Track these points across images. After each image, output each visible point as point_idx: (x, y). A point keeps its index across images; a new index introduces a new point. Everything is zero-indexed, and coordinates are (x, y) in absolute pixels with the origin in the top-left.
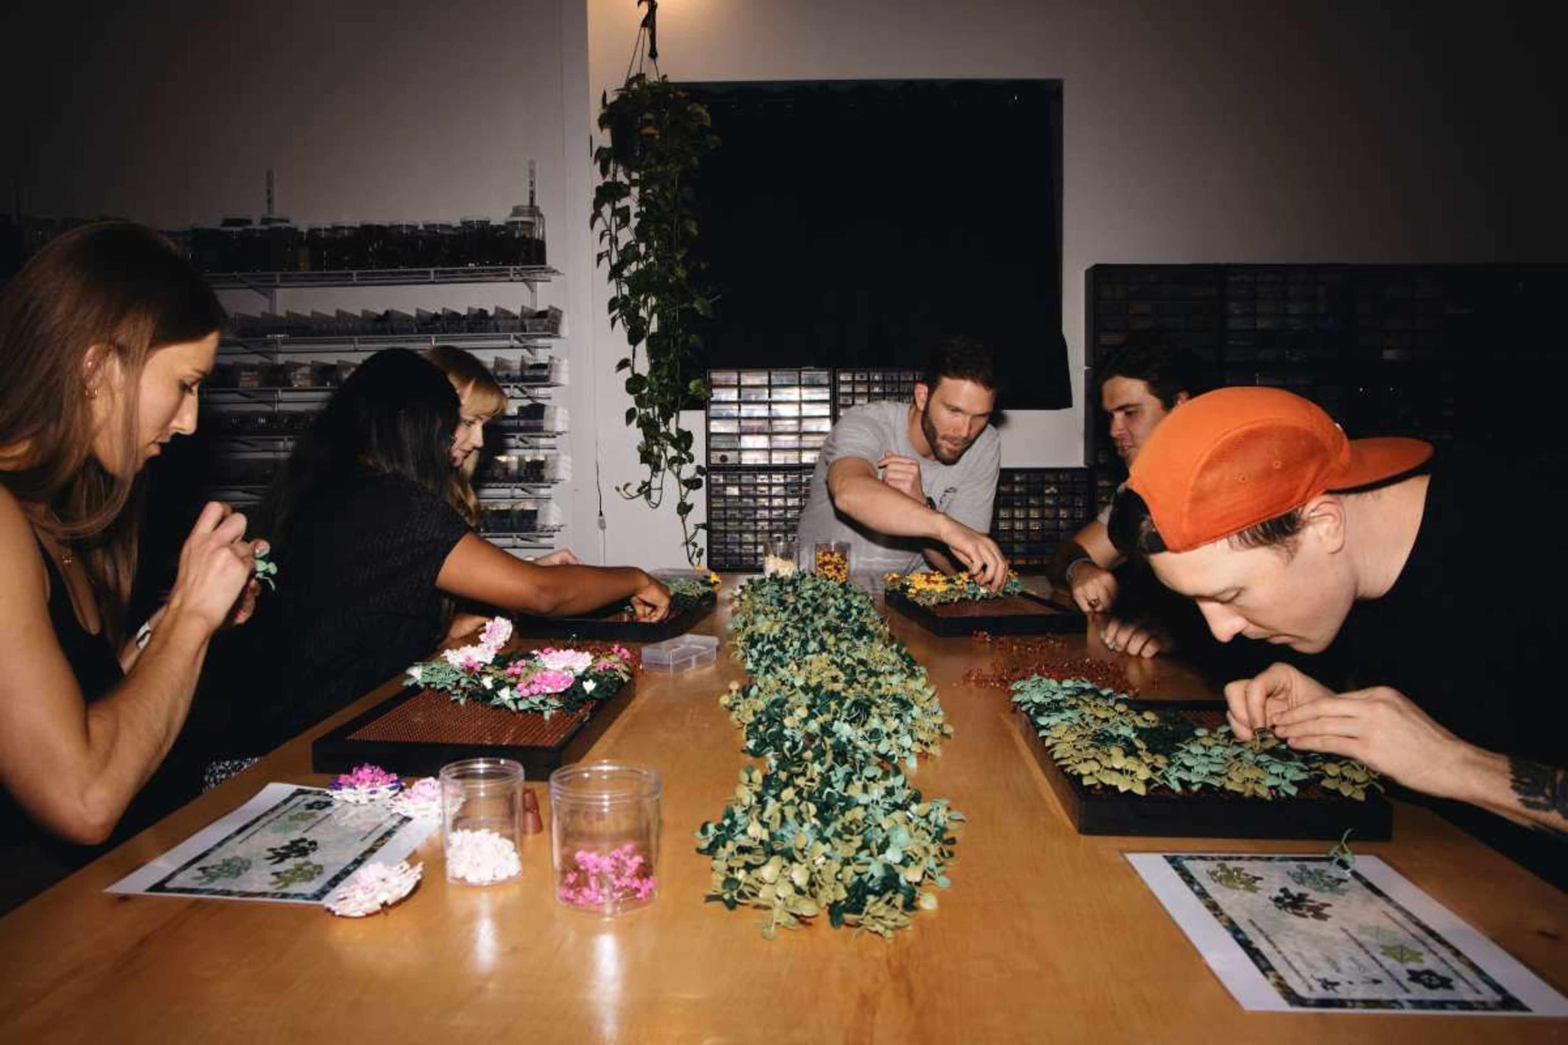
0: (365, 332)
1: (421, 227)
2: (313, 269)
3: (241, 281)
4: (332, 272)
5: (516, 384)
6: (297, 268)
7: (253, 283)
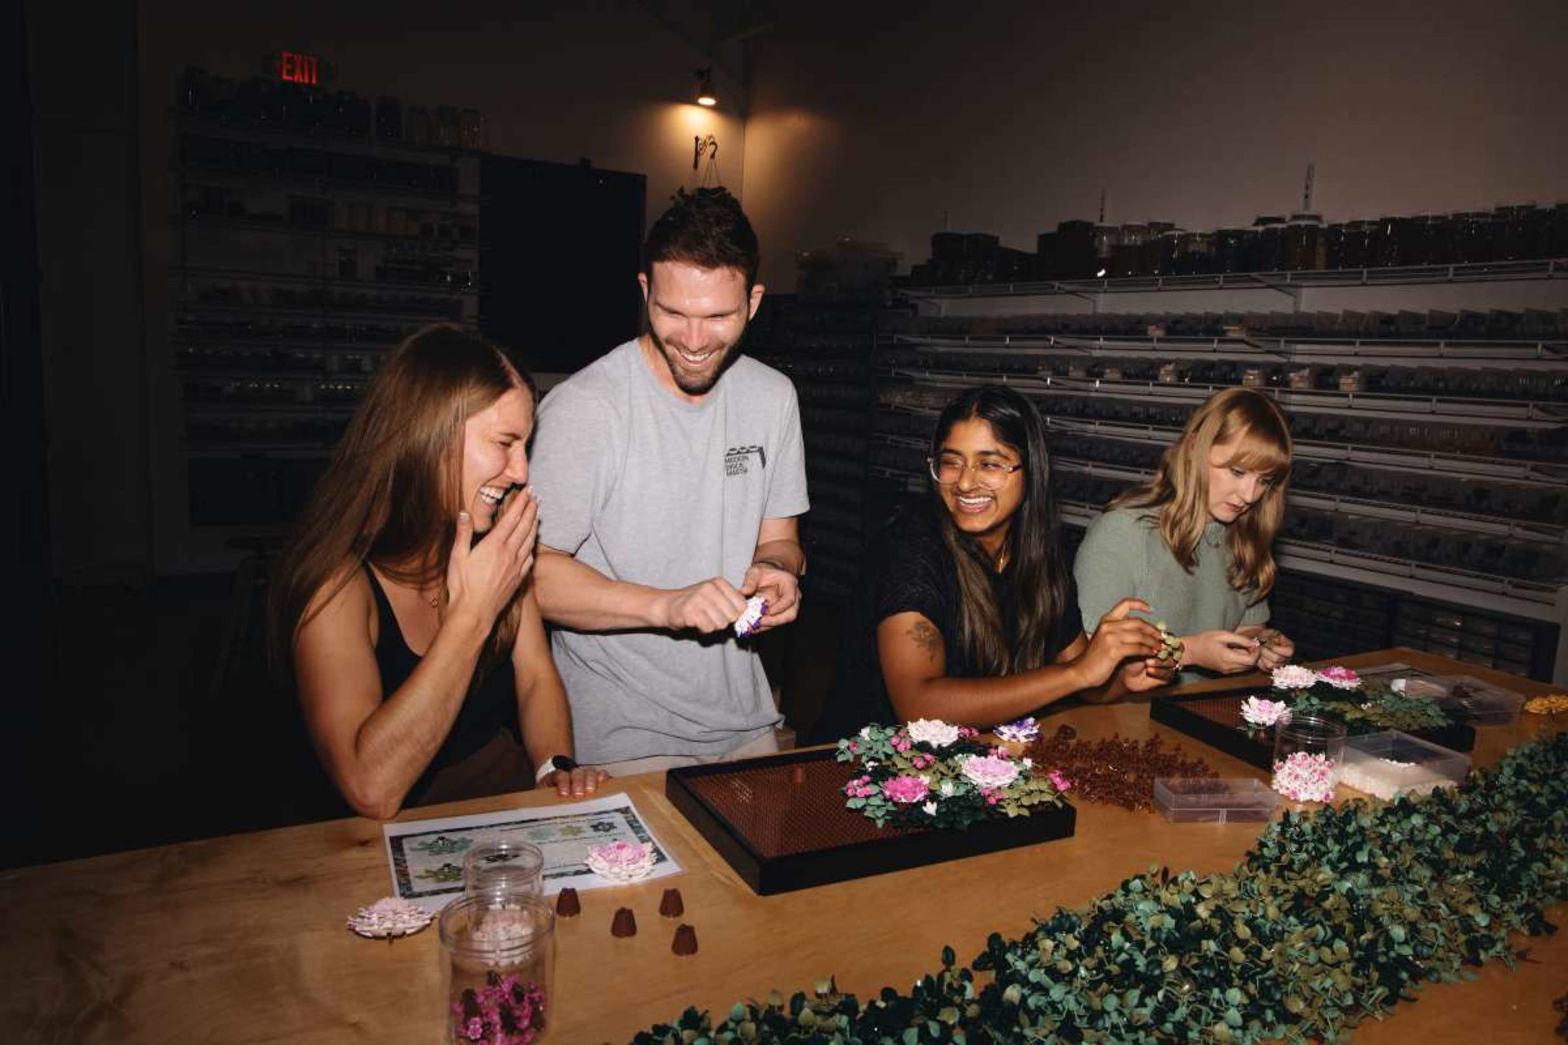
0: (1368, 334)
1: (1450, 218)
2: (1326, 268)
3: (1259, 281)
4: (1348, 270)
5: (1536, 402)
6: (1313, 266)
7: (1272, 282)
